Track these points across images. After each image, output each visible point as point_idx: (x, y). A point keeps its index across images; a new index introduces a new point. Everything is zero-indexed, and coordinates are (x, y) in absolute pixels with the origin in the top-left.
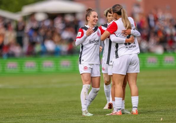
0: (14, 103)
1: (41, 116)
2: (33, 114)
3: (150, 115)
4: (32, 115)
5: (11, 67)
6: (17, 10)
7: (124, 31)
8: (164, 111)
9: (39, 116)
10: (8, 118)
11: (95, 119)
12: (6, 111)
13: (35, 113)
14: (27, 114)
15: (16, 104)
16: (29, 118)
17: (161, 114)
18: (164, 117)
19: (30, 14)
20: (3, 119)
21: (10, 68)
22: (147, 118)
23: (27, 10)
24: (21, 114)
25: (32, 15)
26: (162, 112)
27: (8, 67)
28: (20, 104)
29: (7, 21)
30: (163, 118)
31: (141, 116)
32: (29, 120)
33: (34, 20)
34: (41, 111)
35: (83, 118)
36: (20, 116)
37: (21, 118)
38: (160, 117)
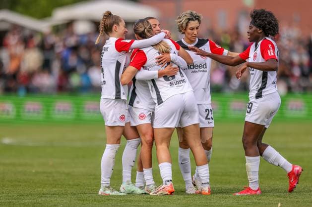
0: (34, 171)
1: (78, 194)
2: (65, 190)
3: (260, 198)
4: (63, 191)
5: (32, 110)
6: (45, 15)
7: (159, 59)
8: (283, 191)
9: (75, 194)
10: (23, 195)
11: (169, 202)
12: (20, 183)
13: (67, 189)
14: (55, 189)
15: (37, 173)
16: (58, 196)
17: (279, 196)
18: (283, 201)
19: (66, 22)
20: (13, 198)
21: (29, 112)
22: (255, 203)
23: (61, 15)
24: (44, 190)
25: (69, 24)
26: (280, 192)
27: (26, 110)
28: (44, 173)
29: (27, 33)
30: (282, 203)
31: (244, 199)
32: (58, 199)
33: (72, 34)
34: (78, 185)
35: (149, 200)
36: (42, 192)
37: (45, 197)
38: (276, 201)
